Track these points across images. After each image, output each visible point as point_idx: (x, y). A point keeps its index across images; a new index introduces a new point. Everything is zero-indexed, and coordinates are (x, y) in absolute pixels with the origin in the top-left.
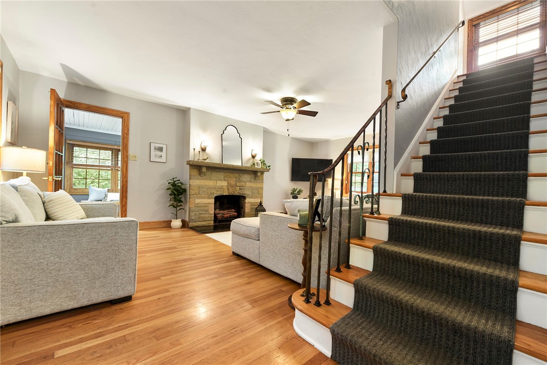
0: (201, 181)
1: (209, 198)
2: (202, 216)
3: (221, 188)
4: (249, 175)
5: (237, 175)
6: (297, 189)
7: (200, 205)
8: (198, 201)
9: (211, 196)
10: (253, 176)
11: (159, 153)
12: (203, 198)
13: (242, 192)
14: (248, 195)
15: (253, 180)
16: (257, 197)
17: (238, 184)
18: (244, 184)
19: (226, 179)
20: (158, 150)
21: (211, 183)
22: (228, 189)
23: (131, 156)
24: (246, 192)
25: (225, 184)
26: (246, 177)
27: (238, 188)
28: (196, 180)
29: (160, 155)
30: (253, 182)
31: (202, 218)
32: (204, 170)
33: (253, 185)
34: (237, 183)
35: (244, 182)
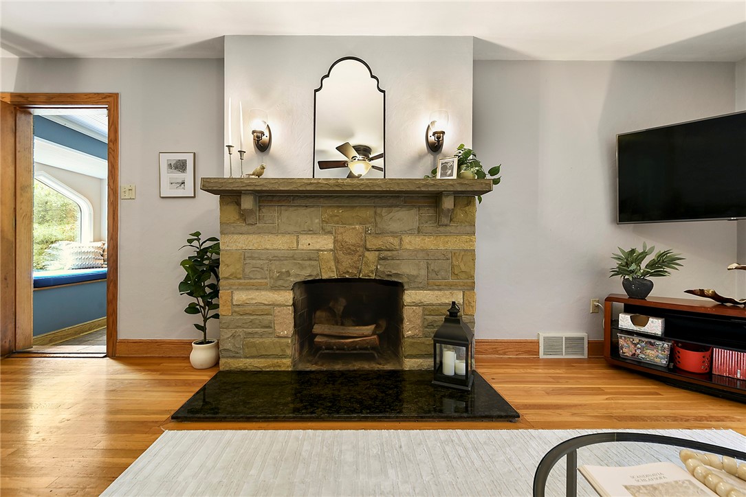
0: (251, 237)
1: (274, 288)
2: (257, 340)
3: (314, 256)
4: (414, 211)
5: (368, 213)
6: (644, 255)
7: (248, 309)
8: (240, 296)
9: (280, 283)
10: (428, 213)
11: (179, 176)
12: (258, 288)
13: (387, 271)
14: (412, 278)
15: (428, 227)
16: (450, 287)
17: (373, 242)
18: (396, 241)
19: (328, 228)
20: (176, 168)
21: (278, 243)
22: (337, 261)
23: (123, 190)
24: (405, 269)
25: (324, 243)
26: (402, 218)
27: (371, 256)
28: (235, 237)
29: (181, 181)
30: (430, 234)
31: (254, 345)
32: (247, 203)
33: (428, 243)
34: (369, 238)
35: (394, 234)
